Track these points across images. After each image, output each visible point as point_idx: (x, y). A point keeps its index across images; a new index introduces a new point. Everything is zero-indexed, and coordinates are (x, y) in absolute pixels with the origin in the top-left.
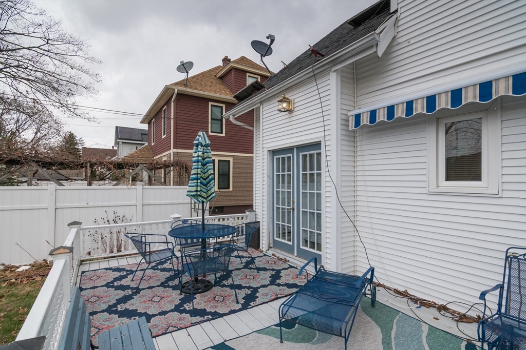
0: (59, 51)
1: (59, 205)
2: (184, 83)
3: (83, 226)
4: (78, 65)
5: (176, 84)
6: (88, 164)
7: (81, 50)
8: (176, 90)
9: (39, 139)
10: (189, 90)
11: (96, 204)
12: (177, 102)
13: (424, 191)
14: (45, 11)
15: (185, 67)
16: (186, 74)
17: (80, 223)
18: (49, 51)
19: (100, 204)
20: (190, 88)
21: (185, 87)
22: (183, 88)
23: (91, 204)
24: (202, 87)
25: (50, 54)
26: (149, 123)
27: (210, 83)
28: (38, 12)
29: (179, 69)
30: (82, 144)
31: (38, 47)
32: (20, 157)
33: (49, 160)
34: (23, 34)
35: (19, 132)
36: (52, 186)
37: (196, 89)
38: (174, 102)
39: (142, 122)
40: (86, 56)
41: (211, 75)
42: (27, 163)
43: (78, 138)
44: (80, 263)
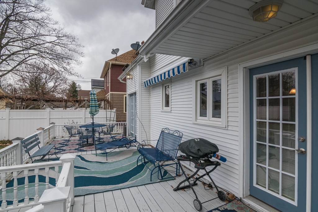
0: (64, 43)
1: (51, 117)
2: (116, 59)
3: (55, 124)
4: (73, 48)
5: (111, 60)
6: (64, 101)
7: (74, 41)
8: (111, 63)
9: (56, 86)
10: (117, 63)
11: (66, 117)
12: (112, 69)
13: (160, 111)
14: (58, 22)
15: (115, 51)
16: (116, 55)
17: (55, 123)
18: (59, 43)
19: (67, 117)
20: (118, 61)
21: (116, 61)
22: (114, 62)
23: (63, 117)
24: (125, 61)
25: (59, 44)
26: (104, 78)
27: (130, 58)
28: (54, 23)
29: (112, 53)
30: (80, 88)
31: (54, 42)
32: (37, 98)
33: (48, 99)
34: (47, 35)
35: (47, 83)
36: (48, 110)
37: (121, 62)
38: (110, 68)
39: (101, 77)
40: (76, 44)
41: (132, 53)
42: (40, 100)
43: (77, 84)
44: (54, 138)
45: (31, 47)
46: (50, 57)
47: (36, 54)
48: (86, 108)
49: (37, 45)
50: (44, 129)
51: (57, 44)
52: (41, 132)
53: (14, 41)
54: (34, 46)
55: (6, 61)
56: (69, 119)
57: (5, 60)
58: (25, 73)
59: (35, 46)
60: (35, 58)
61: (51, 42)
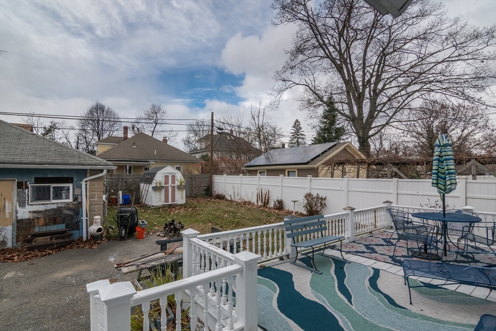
0: (470, 51)
1: (399, 192)
11: (425, 193)
17: (391, 202)
18: (459, 55)
19: (428, 193)
23: (420, 193)
25: (461, 57)
31: (449, 57)
44: (389, 227)
45: (412, 81)
46: (444, 87)
47: (418, 91)
48: (473, 175)
49: (421, 74)
50: (355, 211)
51: (457, 58)
52: (348, 214)
53: (391, 82)
54: (416, 78)
55: (384, 112)
56: (430, 198)
57: (380, 111)
58: (412, 122)
59: (418, 77)
60: (418, 97)
61: (443, 61)
